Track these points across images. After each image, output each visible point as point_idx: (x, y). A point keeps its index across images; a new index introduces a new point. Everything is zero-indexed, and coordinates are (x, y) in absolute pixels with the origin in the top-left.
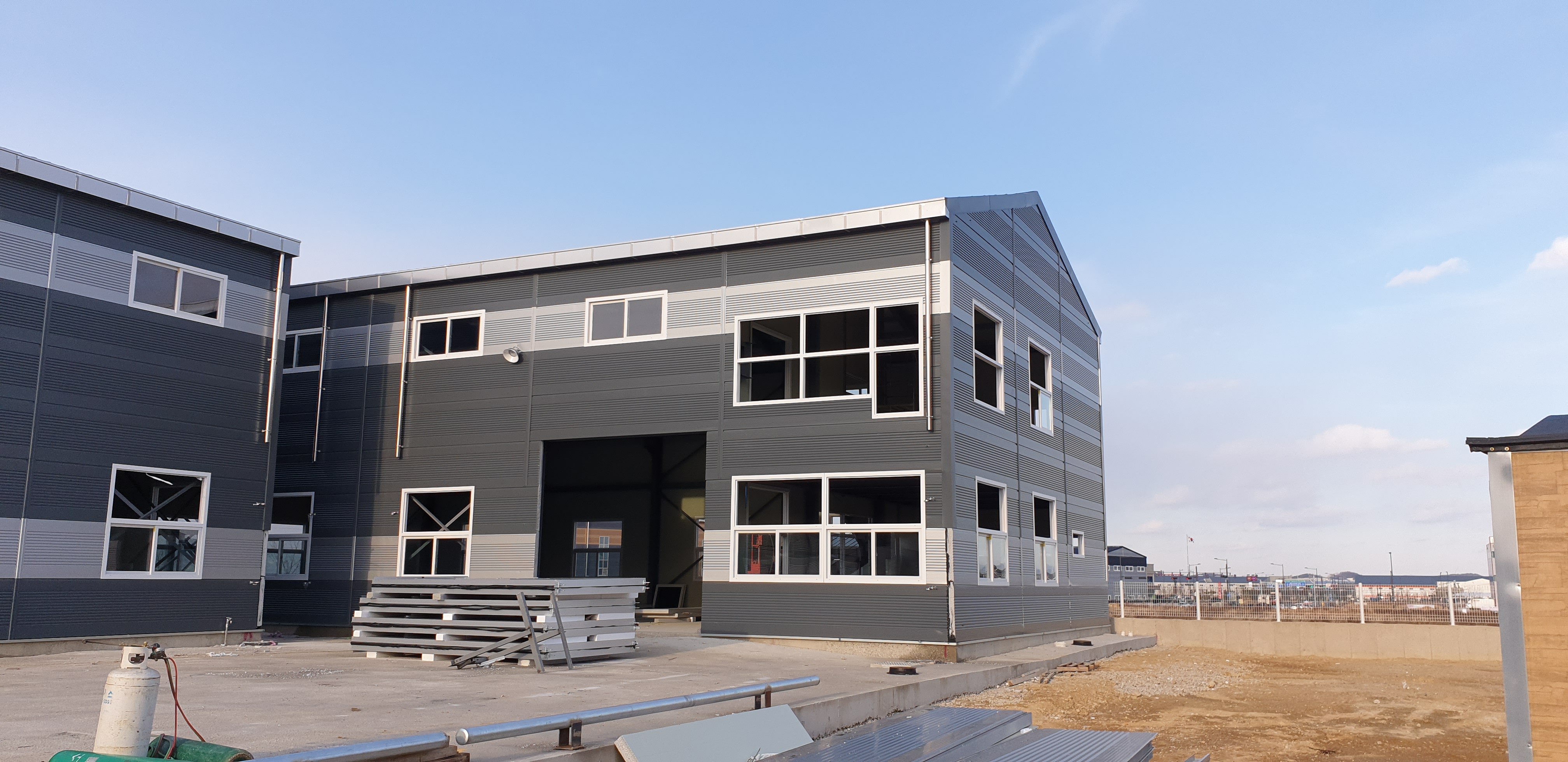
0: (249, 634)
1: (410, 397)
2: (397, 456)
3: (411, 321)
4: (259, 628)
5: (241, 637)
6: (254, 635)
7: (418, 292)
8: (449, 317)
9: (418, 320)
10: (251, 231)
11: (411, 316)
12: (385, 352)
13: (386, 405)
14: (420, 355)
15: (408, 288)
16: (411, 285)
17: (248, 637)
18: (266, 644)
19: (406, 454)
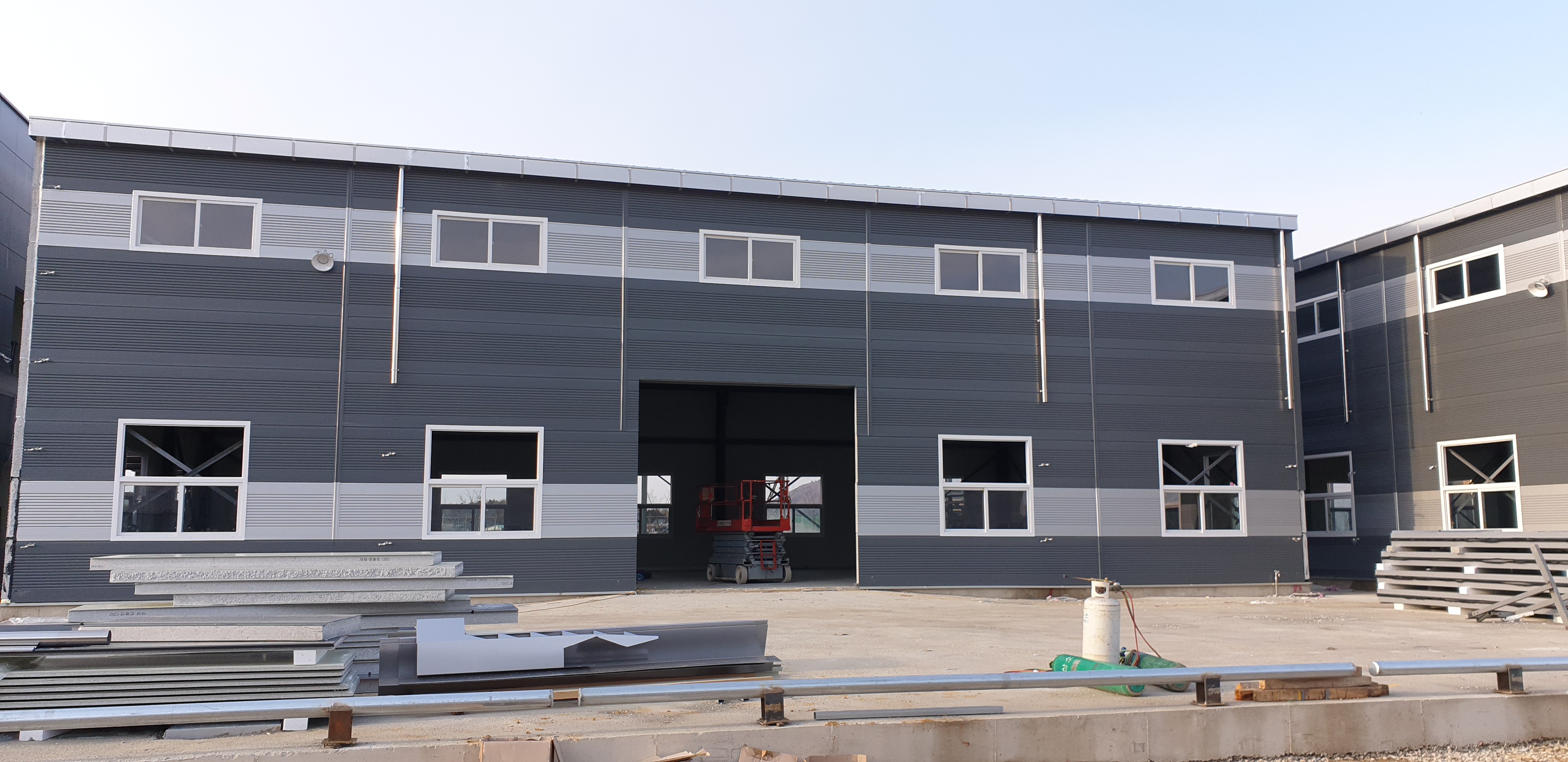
0: (1298, 587)
1: (1434, 350)
2: (1427, 410)
3: (1423, 271)
4: (1307, 581)
5: (1292, 589)
6: (1303, 588)
7: (1428, 240)
8: (1463, 260)
9: (1432, 269)
10: (1248, 216)
11: (1423, 264)
12: (1402, 306)
13: (1410, 359)
14: (1438, 303)
15: (1416, 238)
16: (1419, 233)
17: (1298, 589)
18: (1313, 596)
19: (1437, 405)
